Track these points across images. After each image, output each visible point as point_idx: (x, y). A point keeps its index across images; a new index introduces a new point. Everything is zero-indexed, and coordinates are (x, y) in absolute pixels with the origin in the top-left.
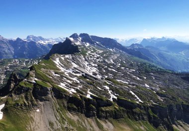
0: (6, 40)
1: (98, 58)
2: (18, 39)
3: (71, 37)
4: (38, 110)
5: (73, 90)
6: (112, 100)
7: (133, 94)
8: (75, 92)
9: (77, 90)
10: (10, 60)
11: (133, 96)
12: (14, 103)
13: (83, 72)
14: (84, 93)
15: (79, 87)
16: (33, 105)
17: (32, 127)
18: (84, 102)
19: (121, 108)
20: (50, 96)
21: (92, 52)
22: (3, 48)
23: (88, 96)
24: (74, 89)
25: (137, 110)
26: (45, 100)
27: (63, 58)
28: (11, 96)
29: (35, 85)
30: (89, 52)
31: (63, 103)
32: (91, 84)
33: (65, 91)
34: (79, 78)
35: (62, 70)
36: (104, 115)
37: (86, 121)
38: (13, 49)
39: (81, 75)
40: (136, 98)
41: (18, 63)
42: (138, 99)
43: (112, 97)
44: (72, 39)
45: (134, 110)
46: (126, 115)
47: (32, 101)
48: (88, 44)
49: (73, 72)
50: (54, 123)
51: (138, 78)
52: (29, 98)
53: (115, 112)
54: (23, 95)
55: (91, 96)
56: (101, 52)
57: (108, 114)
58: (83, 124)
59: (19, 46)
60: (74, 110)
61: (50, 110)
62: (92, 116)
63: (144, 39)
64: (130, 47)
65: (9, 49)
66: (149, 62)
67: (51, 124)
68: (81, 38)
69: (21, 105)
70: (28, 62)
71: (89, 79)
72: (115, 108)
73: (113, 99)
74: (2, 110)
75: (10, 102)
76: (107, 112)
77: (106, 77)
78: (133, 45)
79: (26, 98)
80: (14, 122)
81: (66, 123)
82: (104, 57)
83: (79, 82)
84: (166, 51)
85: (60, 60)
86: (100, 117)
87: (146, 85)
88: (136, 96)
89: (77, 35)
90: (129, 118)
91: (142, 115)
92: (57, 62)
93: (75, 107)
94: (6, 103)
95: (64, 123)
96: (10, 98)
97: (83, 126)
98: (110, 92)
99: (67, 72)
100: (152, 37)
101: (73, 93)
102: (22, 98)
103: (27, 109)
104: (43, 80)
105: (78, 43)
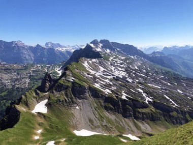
0: (27, 46)
1: (121, 64)
2: (38, 46)
3: (91, 43)
4: (77, 108)
5: (108, 91)
6: (147, 103)
7: (167, 98)
8: (111, 92)
9: (112, 91)
10: (32, 65)
11: (168, 100)
12: (56, 99)
13: (113, 75)
14: (119, 93)
15: (113, 88)
16: (73, 102)
17: (74, 122)
18: (120, 103)
19: (158, 111)
20: (87, 94)
21: (114, 58)
22: (24, 54)
23: (124, 97)
24: (109, 89)
25: (174, 114)
26: (83, 99)
27: (90, 62)
28: (53, 92)
29: (74, 83)
30: (112, 58)
31: (100, 102)
32: (124, 86)
33: (101, 91)
34: (111, 80)
35: (92, 72)
36: (140, 116)
37: (123, 120)
38: (33, 55)
39: (111, 77)
40: (171, 102)
41: (40, 68)
42: (173, 103)
43: (147, 100)
44: (92, 45)
45: (171, 114)
46: (163, 118)
47: (71, 98)
48: (108, 51)
49: (103, 74)
50: (94, 120)
51: (169, 84)
52: (69, 95)
53: (152, 114)
54: (63, 92)
55: (126, 97)
56: (123, 58)
57: (145, 116)
58: (121, 123)
59: (39, 52)
60: (111, 109)
61: (89, 108)
62: (129, 117)
63: (165, 48)
64: (151, 54)
65: (29, 55)
66: (173, 71)
67: (91, 121)
68: (101, 45)
69: (63, 101)
70: (50, 67)
71: (122, 82)
72: (152, 111)
73: (148, 101)
74: (46, 105)
75: (53, 98)
76: (143, 113)
77: (137, 81)
78: (154, 53)
79: (66, 95)
80: (58, 117)
81: (105, 121)
82: (128, 63)
83: (111, 83)
84: (190, 60)
85: (88, 63)
86: (137, 118)
87: (179, 91)
88: (171, 100)
89: (97, 41)
90: (167, 121)
91: (179, 120)
92: (86, 64)
93: (112, 106)
94: (49, 99)
95: (103, 121)
96: (52, 94)
97: (121, 125)
98: (144, 95)
99: (97, 75)
100: (174, 45)
101: (109, 93)
102: (62, 95)
103: (68, 106)
104: (80, 80)
105: (99, 50)
